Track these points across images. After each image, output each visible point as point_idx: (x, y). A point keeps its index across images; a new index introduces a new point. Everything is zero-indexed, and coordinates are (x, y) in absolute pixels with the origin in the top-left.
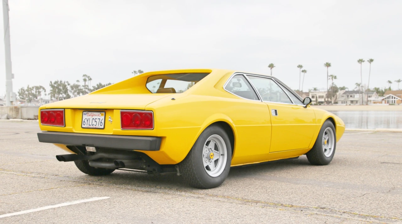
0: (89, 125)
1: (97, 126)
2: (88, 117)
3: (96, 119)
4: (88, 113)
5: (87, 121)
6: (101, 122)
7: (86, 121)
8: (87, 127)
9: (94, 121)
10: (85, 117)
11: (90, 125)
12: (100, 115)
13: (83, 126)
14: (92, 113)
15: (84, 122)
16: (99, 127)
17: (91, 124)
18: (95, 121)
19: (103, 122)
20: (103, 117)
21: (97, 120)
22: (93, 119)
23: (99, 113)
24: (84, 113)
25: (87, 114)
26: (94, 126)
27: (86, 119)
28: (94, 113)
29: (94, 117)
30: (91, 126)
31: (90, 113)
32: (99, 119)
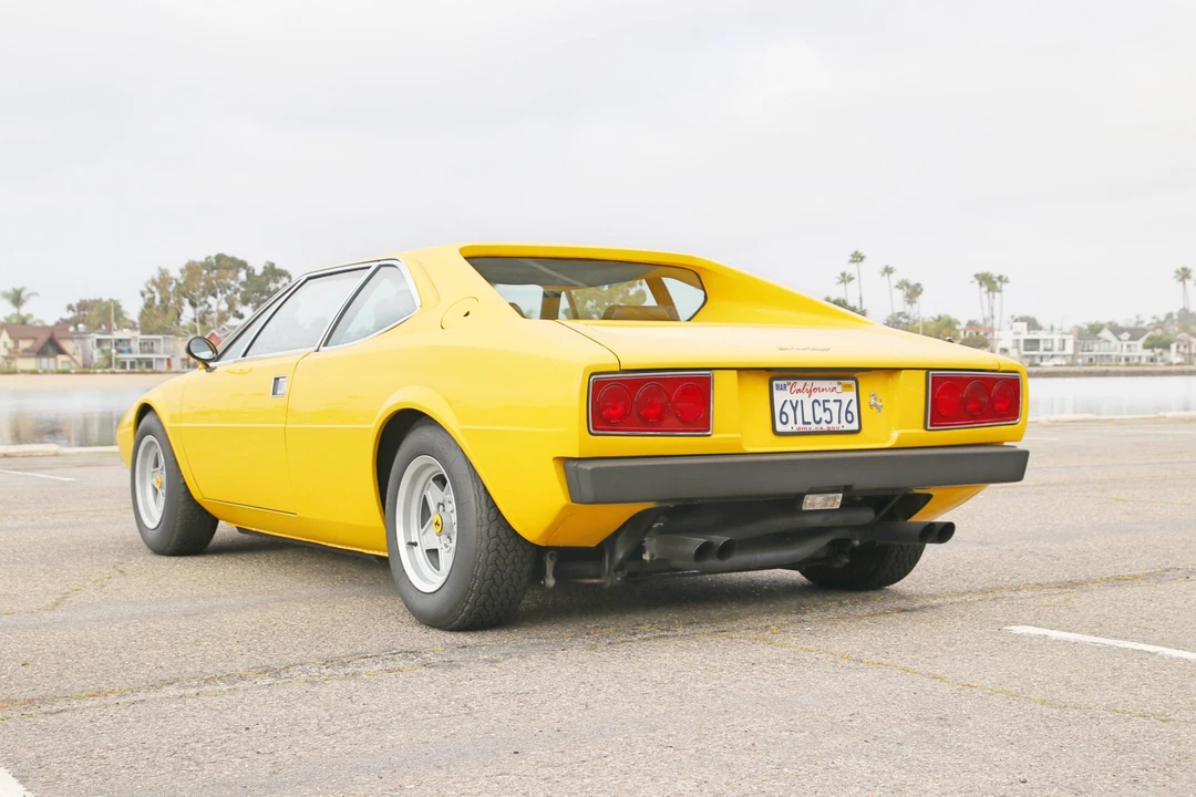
0: (804, 423)
1: (835, 425)
2: (796, 397)
3: (824, 401)
4: (792, 382)
5: (795, 409)
6: (847, 412)
7: (788, 409)
8: (795, 430)
9: (819, 410)
10: (779, 396)
11: (810, 423)
12: (839, 388)
13: (780, 427)
14: (809, 382)
15: (782, 413)
16: (841, 429)
17: (812, 420)
18: (825, 410)
19: (853, 408)
20: (853, 395)
21: (834, 407)
22: (816, 404)
23: (834, 383)
24: (775, 383)
25: (788, 388)
26: (824, 426)
27: (788, 404)
28: (815, 382)
29: (821, 397)
30: (813, 427)
31: (800, 384)
32: (840, 401)
